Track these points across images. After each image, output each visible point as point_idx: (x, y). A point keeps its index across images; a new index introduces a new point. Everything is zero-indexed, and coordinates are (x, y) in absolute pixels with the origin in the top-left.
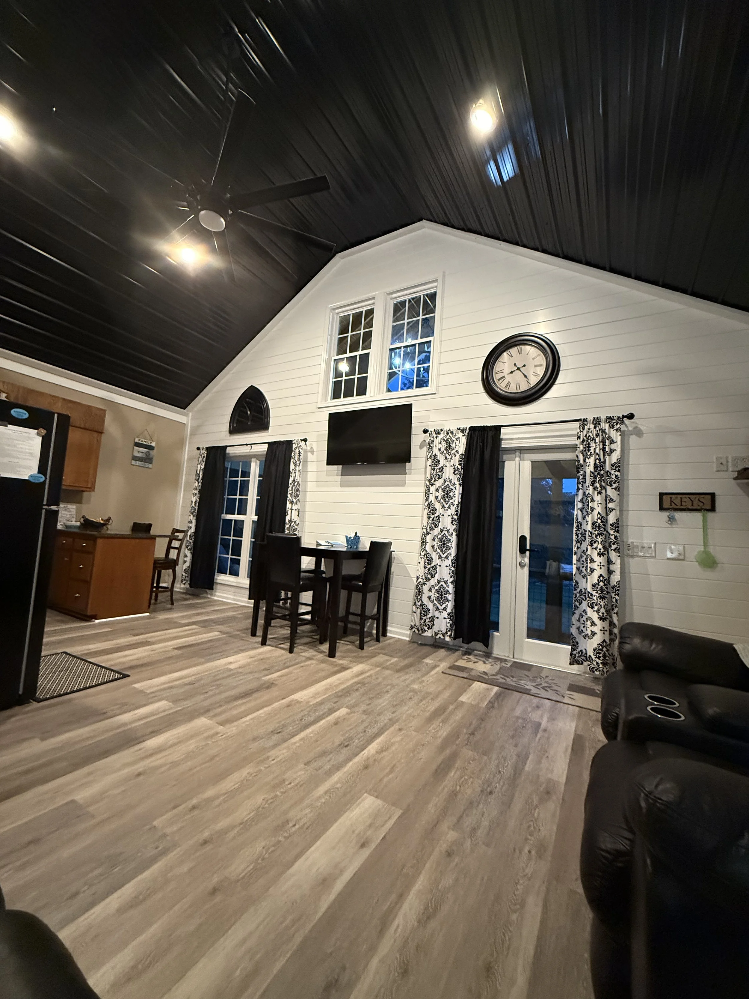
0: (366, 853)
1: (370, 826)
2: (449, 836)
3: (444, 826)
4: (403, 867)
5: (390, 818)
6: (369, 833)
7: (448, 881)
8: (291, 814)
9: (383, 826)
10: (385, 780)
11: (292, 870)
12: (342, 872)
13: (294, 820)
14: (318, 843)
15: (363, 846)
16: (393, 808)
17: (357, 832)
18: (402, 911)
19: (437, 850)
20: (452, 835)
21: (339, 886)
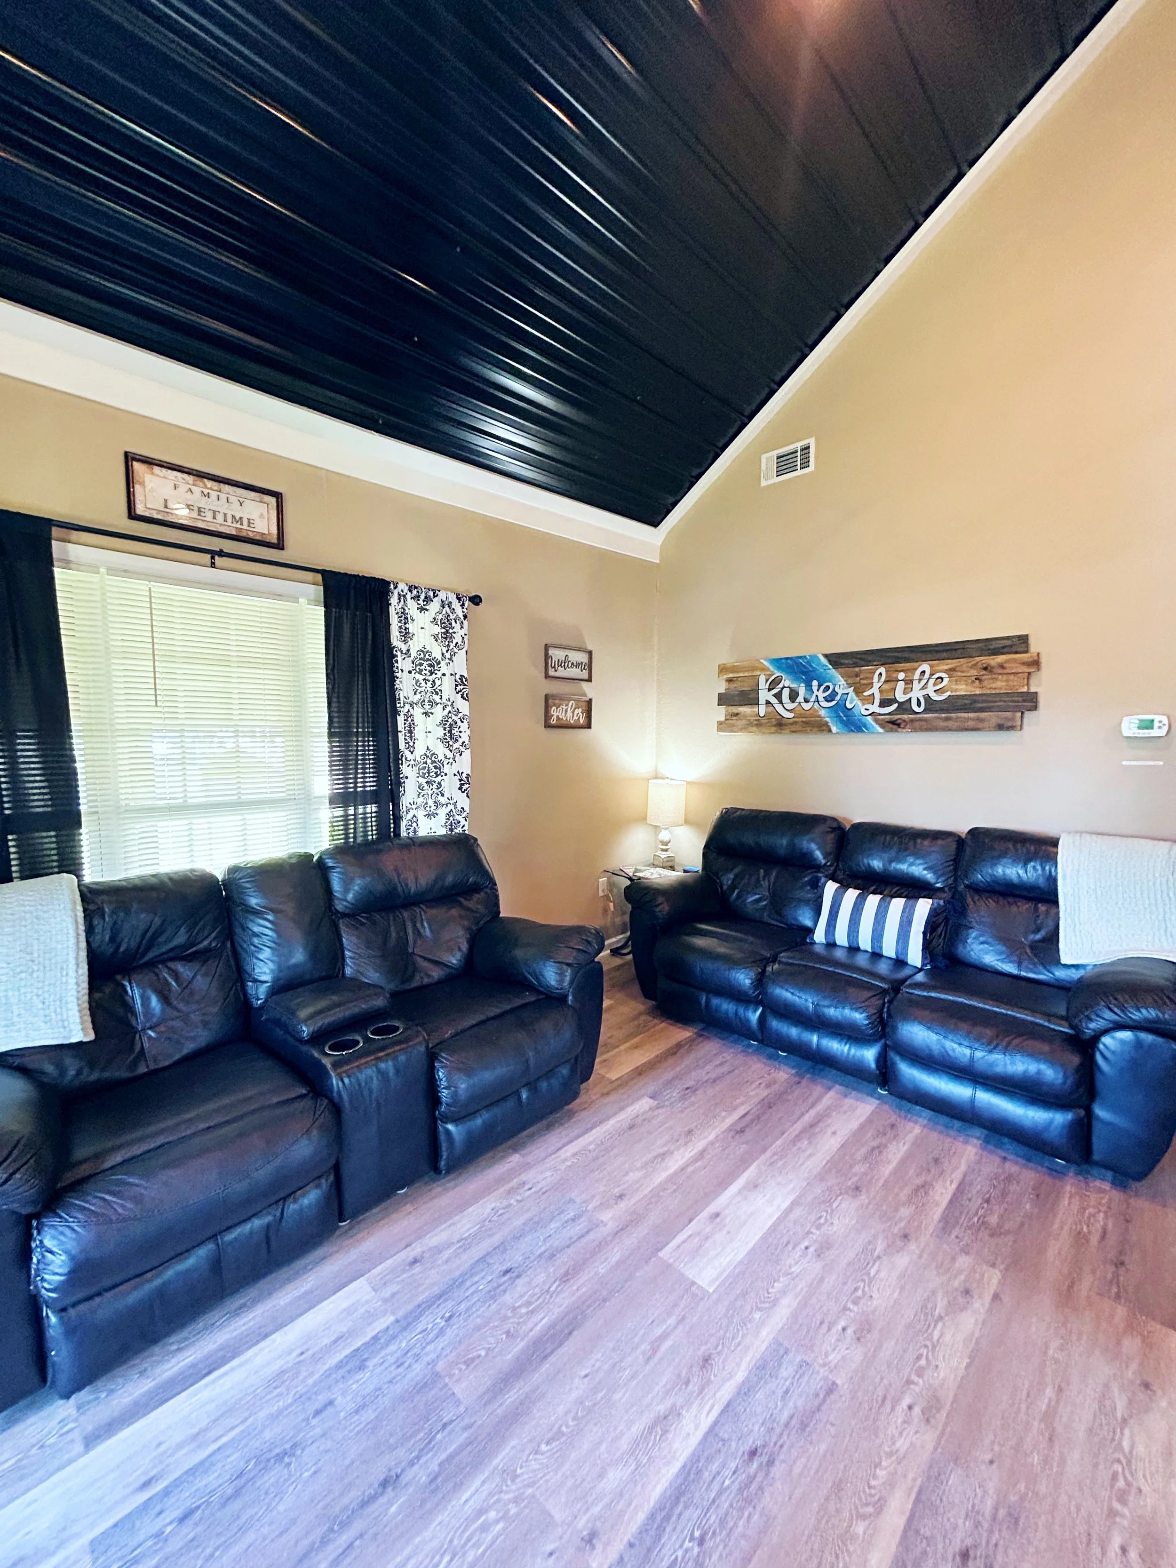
0: (712, 1208)
1: (707, 1238)
2: (610, 1216)
3: (611, 1226)
4: (675, 1191)
5: (679, 1247)
6: (708, 1230)
7: (634, 1176)
8: (818, 1266)
9: (690, 1236)
10: (672, 1321)
11: (792, 1198)
12: (740, 1192)
13: (810, 1256)
14: (770, 1223)
15: (717, 1215)
16: (671, 1261)
17: (724, 1232)
18: (684, 1160)
19: (633, 1201)
20: (606, 1216)
21: (741, 1181)
